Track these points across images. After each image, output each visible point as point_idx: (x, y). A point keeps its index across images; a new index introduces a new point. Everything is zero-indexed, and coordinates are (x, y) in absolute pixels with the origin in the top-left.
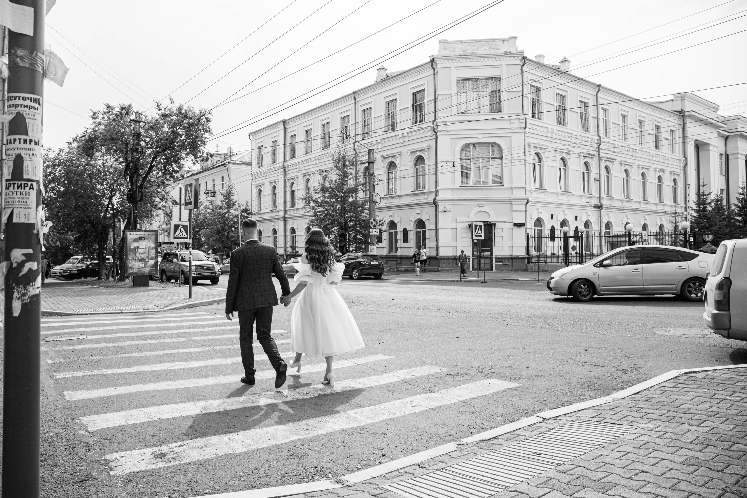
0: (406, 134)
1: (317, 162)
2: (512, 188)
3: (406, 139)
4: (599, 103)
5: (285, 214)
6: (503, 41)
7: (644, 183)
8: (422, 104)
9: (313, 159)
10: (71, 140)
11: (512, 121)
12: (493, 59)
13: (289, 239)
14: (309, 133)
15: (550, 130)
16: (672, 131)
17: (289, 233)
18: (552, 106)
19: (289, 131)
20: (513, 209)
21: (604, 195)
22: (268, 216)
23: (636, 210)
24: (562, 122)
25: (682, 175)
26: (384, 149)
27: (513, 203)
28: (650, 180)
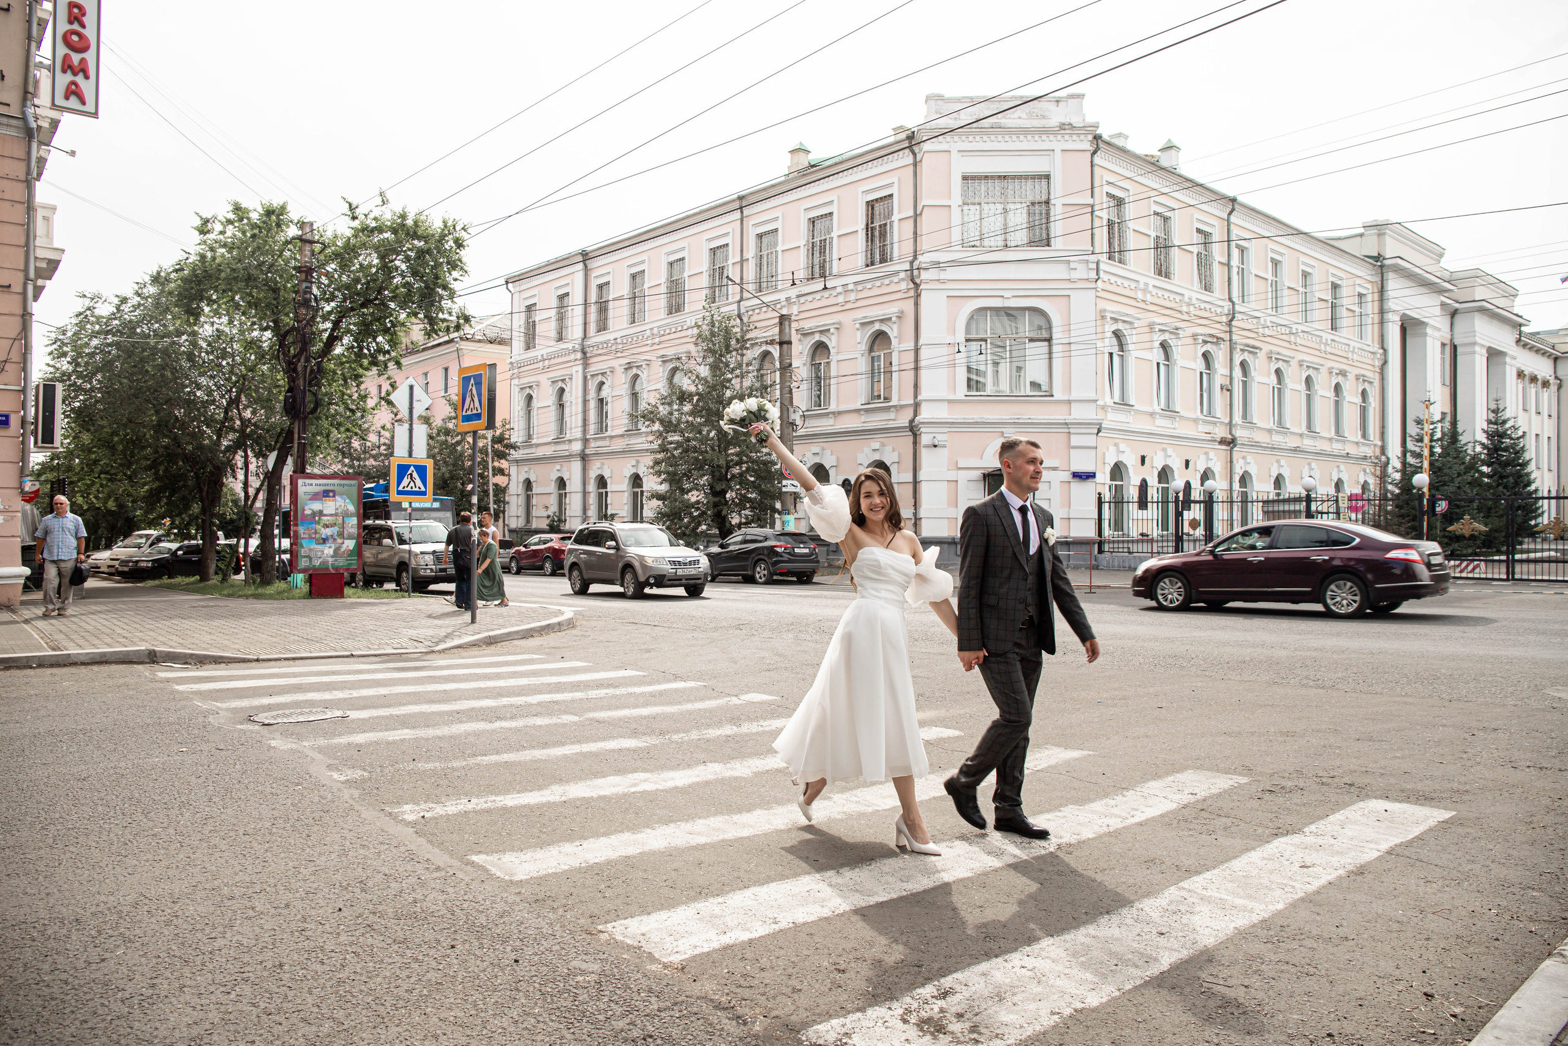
0: (851, 287)
1: (657, 340)
2: (1069, 402)
3: (852, 297)
4: (1233, 237)
5: (585, 447)
6: (1058, 101)
7: (1309, 397)
8: (885, 225)
9: (648, 333)
10: (147, 279)
11: (1072, 265)
12: (1037, 137)
13: (592, 500)
14: (638, 279)
15: (1142, 286)
16: (1360, 295)
17: (592, 487)
18: (1146, 238)
19: (594, 274)
20: (1072, 444)
21: (1237, 418)
22: (548, 451)
23: (1296, 450)
24: (1163, 270)
25: (1377, 383)
26: (802, 316)
27: (1072, 431)
28: (1320, 392)
